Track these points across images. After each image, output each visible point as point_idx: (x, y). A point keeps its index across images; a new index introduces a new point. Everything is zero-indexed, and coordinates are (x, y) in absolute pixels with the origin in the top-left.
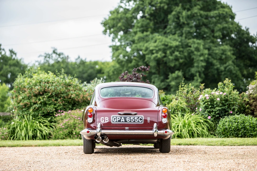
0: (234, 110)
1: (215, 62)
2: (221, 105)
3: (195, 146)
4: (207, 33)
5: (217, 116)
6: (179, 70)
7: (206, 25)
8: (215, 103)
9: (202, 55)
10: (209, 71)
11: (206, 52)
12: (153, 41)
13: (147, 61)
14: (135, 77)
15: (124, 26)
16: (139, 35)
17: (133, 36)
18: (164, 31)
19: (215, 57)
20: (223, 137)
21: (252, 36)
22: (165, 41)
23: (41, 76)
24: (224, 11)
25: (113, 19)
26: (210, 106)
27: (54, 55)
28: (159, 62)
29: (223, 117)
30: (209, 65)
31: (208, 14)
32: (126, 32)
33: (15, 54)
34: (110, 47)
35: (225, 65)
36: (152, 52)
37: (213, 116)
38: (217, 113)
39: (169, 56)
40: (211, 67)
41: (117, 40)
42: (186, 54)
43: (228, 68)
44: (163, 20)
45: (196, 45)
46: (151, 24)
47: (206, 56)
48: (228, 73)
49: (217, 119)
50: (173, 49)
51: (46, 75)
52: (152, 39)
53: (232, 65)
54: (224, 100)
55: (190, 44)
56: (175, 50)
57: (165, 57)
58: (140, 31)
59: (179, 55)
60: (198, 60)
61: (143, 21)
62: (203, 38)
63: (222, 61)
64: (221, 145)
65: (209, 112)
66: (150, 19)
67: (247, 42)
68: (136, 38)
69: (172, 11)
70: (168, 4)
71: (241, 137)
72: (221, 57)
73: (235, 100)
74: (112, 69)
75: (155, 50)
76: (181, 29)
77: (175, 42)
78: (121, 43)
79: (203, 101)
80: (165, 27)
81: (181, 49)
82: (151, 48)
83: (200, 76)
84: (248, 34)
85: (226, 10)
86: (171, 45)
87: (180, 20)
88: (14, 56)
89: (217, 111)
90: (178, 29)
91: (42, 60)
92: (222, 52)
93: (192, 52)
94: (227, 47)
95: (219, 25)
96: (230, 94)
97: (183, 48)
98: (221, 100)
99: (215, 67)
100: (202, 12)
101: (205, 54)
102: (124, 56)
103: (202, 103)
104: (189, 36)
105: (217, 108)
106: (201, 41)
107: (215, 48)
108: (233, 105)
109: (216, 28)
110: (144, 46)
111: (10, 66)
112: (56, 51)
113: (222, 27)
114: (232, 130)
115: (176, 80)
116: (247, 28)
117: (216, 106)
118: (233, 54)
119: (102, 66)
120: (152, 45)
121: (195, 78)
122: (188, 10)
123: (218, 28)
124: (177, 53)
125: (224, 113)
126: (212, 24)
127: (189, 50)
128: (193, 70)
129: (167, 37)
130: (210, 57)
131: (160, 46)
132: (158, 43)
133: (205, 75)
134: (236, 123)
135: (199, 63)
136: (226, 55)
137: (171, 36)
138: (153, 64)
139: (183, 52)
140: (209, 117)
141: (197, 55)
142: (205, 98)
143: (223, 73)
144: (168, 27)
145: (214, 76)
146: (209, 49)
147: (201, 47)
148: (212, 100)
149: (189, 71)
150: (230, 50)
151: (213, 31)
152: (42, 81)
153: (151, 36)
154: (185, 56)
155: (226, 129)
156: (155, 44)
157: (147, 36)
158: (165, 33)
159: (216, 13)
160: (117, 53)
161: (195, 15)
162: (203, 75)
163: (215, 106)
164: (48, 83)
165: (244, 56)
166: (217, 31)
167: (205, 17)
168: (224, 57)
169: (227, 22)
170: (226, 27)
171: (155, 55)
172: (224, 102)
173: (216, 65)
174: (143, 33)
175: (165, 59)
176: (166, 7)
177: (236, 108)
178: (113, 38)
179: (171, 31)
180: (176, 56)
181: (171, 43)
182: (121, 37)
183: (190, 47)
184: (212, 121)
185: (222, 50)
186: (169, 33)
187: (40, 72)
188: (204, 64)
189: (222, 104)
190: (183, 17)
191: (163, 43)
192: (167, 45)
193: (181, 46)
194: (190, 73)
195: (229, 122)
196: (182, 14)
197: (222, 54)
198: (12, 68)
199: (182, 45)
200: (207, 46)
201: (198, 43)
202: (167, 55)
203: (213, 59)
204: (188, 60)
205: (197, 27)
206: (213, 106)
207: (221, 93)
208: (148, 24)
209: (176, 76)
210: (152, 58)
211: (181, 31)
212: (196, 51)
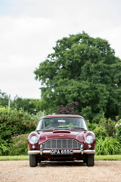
1: (114, 100)
3: (117, 161)
4: (109, 79)
6: (89, 105)
7: (108, 74)
9: (105, 95)
10: (110, 106)
11: (108, 93)
12: (71, 85)
14: (68, 110)
15: (50, 74)
16: (61, 80)
17: (56, 81)
18: (79, 78)
19: (114, 97)
22: (79, 85)
23: (1, 109)
24: (120, 64)
25: (43, 69)
28: (75, 99)
30: (110, 102)
31: (109, 66)
32: (51, 78)
34: (40, 89)
36: (70, 92)
40: (111, 103)
41: (45, 84)
42: (94, 94)
44: (78, 70)
45: (101, 88)
47: (108, 96)
50: (84, 90)
51: (5, 109)
52: (70, 83)
55: (96, 87)
56: (86, 91)
57: (79, 96)
58: (61, 78)
59: (89, 95)
60: (102, 99)
61: (64, 70)
62: (106, 83)
63: (119, 99)
66: (68, 70)
68: (58, 82)
69: (84, 64)
70: (81, 59)
72: (119, 96)
74: (42, 104)
75: (72, 91)
77: (86, 85)
78: (48, 86)
80: (79, 75)
81: (90, 91)
82: (69, 90)
83: (103, 109)
86: (84, 87)
87: (89, 70)
90: (88, 76)
93: (98, 93)
95: (117, 74)
97: (91, 90)
99: (114, 104)
100: (105, 65)
101: (108, 94)
102: (50, 95)
103: (117, 130)
104: (95, 82)
106: (104, 85)
107: (114, 90)
110: (64, 88)
113: (119, 75)
115: (86, 112)
120: (70, 88)
121: (100, 111)
122: (96, 63)
123: (116, 76)
124: (87, 93)
126: (112, 73)
127: (96, 91)
128: (99, 106)
129: (80, 82)
130: (111, 96)
131: (76, 88)
132: (74, 87)
133: (107, 109)
135: (103, 101)
137: (83, 81)
139: (92, 92)
141: (102, 95)
142: (120, 126)
143: (120, 108)
144: (81, 75)
145: (113, 110)
146: (110, 91)
147: (105, 89)
149: (96, 106)
151: (112, 78)
152: (2, 113)
153: (69, 81)
154: (93, 96)
156: (72, 87)
157: (66, 81)
158: (79, 79)
159: (115, 66)
160: (45, 93)
161: (100, 66)
162: (105, 109)
164: (7, 114)
166: (116, 78)
167: (107, 68)
171: (72, 94)
173: (115, 102)
174: (63, 79)
175: (79, 98)
176: (80, 61)
178: (42, 82)
180: (87, 95)
181: (83, 86)
182: (48, 82)
183: (97, 89)
185: (119, 91)
186: (82, 79)
188: (106, 101)
190: (92, 68)
191: (77, 86)
192: (80, 88)
193: (90, 89)
194: (97, 108)
196: (91, 66)
197: (120, 94)
199: (91, 88)
200: (109, 89)
201: (102, 87)
202: (81, 95)
203: (113, 98)
204: (95, 98)
205: (102, 75)
209: (87, 110)
210: (70, 97)
211: (91, 78)
212: (101, 92)
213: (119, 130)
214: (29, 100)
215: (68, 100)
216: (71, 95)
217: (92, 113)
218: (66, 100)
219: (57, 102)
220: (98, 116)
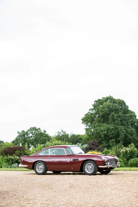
0: (135, 156)
1: (128, 135)
2: (130, 154)
3: (119, 171)
4: (125, 123)
6: (114, 138)
7: (125, 120)
9: (123, 132)
10: (126, 139)
11: (125, 131)
12: (103, 126)
15: (91, 121)
16: (97, 124)
17: (94, 125)
19: (129, 133)
20: (131, 167)
22: (108, 127)
23: (56, 142)
24: (132, 114)
25: (86, 118)
27: (62, 132)
28: (105, 135)
29: (130, 159)
30: (126, 136)
31: (125, 115)
32: (91, 123)
33: (46, 132)
34: (85, 129)
37: (127, 158)
41: (88, 126)
42: (116, 132)
43: (134, 138)
44: (107, 118)
47: (125, 133)
49: (128, 160)
50: (111, 130)
51: (58, 142)
53: (135, 136)
55: (118, 128)
57: (108, 133)
58: (97, 122)
60: (121, 134)
61: (99, 118)
62: (123, 125)
63: (131, 135)
64: (129, 170)
65: (125, 157)
66: (101, 118)
68: (96, 125)
69: (111, 114)
70: (109, 111)
73: (135, 152)
74: (86, 138)
75: (104, 130)
77: (112, 127)
78: (89, 127)
80: (108, 121)
82: (102, 130)
83: (122, 141)
85: (133, 114)
88: (45, 133)
90: (113, 121)
91: (57, 134)
93: (119, 131)
94: (133, 129)
95: (130, 120)
96: (133, 149)
98: (130, 152)
99: (129, 137)
100: (123, 115)
102: (91, 133)
103: (122, 153)
104: (117, 125)
105: (128, 155)
106: (123, 127)
107: (129, 129)
108: (135, 154)
109: (129, 121)
110: (99, 128)
111: (44, 137)
114: (134, 164)
115: (112, 143)
118: (136, 132)
119: (82, 137)
120: (102, 128)
121: (120, 142)
122: (117, 114)
124: (113, 132)
125: (131, 157)
128: (119, 139)
130: (126, 133)
131: (106, 128)
133: (124, 140)
134: (136, 161)
135: (122, 136)
136: (133, 132)
137: (110, 124)
138: (103, 136)
139: (115, 131)
140: (125, 159)
142: (123, 151)
143: (132, 140)
144: (109, 120)
145: (128, 141)
147: (123, 129)
148: (126, 152)
150: (135, 130)
151: (127, 123)
153: (102, 124)
154: (116, 133)
155: (132, 164)
156: (104, 128)
157: (100, 124)
158: (108, 123)
159: (129, 115)
160: (88, 132)
161: (120, 116)
162: (123, 141)
169: (133, 119)
170: (133, 121)
171: (104, 132)
174: (98, 123)
175: (108, 134)
176: (108, 112)
177: (136, 155)
178: (86, 125)
179: (110, 122)
180: (112, 133)
182: (90, 125)
183: (118, 129)
184: (126, 161)
185: (131, 130)
187: (55, 140)
188: (124, 136)
190: (115, 117)
192: (109, 128)
195: (133, 161)
196: (115, 115)
197: (131, 132)
198: (45, 138)
199: (115, 128)
200: (125, 129)
201: (121, 127)
205: (121, 121)
206: (126, 154)
207: (130, 149)
208: (101, 119)
211: (115, 123)
212: (121, 131)
214: (79, 135)
217: (115, 143)
218: (100, 135)
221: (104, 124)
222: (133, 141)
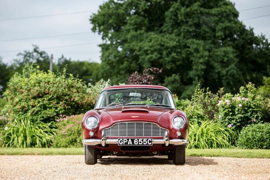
0: (257, 118)
1: (216, 64)
2: (243, 112)
4: (208, 32)
5: (238, 124)
6: (175, 72)
7: (207, 24)
8: (237, 109)
9: (202, 56)
10: (210, 74)
11: (206, 53)
12: (148, 40)
13: (141, 62)
14: (145, 79)
15: (116, 23)
16: (133, 33)
17: (125, 35)
18: (160, 29)
19: (216, 60)
20: (246, 148)
21: (256, 37)
22: (162, 41)
23: (40, 75)
24: (227, 8)
25: (104, 15)
26: (231, 113)
27: (35, 54)
29: (245, 125)
30: (209, 67)
31: (209, 12)
32: (118, 29)
34: (100, 46)
35: (227, 69)
36: (146, 52)
38: (238, 121)
39: (165, 57)
40: (212, 70)
41: (107, 39)
42: (184, 56)
43: (230, 72)
44: (159, 17)
45: (195, 46)
46: (146, 22)
47: (207, 58)
48: (230, 78)
50: (169, 49)
52: (147, 38)
53: (234, 69)
54: (247, 107)
55: (188, 45)
56: (172, 50)
57: (161, 58)
58: (133, 29)
59: (176, 57)
60: (197, 63)
61: (137, 17)
62: (203, 38)
63: (225, 64)
64: (248, 157)
65: (230, 120)
66: (144, 16)
67: (251, 44)
68: (129, 36)
69: (169, 8)
71: (266, 148)
72: (223, 59)
73: (259, 106)
74: (102, 71)
75: (150, 50)
76: (179, 28)
77: (172, 41)
78: (112, 42)
79: (223, 107)
80: (161, 25)
81: (179, 50)
82: (145, 48)
83: (199, 79)
84: (252, 34)
85: (229, 7)
86: (168, 45)
87: (178, 18)
89: (239, 119)
90: (175, 27)
91: (21, 59)
92: (224, 54)
93: (191, 54)
94: (229, 49)
95: (221, 24)
96: (253, 99)
97: (180, 48)
98: (243, 106)
99: (216, 71)
100: (202, 9)
101: (206, 56)
102: (115, 57)
103: (221, 110)
104: (187, 36)
105: (239, 116)
106: (201, 42)
107: (217, 50)
108: (257, 112)
109: (218, 27)
110: (137, 45)
112: (37, 50)
113: (224, 26)
114: (255, 141)
115: (172, 84)
116: (251, 28)
117: (238, 114)
118: (236, 57)
119: (89, 67)
120: (146, 45)
121: (194, 82)
122: (188, 6)
123: (220, 28)
124: (174, 54)
125: (246, 121)
126: (213, 23)
127: (188, 51)
128: (192, 74)
129: (163, 36)
130: (211, 59)
131: (156, 46)
132: (154, 43)
134: (261, 133)
135: (198, 66)
136: (228, 57)
137: (168, 35)
139: (180, 53)
140: (230, 126)
141: (196, 57)
142: (226, 104)
143: (224, 78)
144: (165, 24)
145: (214, 80)
146: (209, 51)
147: (201, 49)
149: (187, 74)
150: (233, 53)
151: (214, 31)
153: (145, 35)
154: (183, 58)
155: (249, 139)
156: (150, 44)
157: (141, 34)
158: (161, 32)
159: (218, 11)
160: (107, 54)
161: (195, 12)
162: (202, 79)
163: (236, 113)
164: (48, 84)
165: (247, 59)
166: (219, 31)
167: (206, 14)
168: (226, 59)
169: (230, 21)
170: (229, 27)
171: (150, 56)
172: (246, 108)
173: (218, 69)
174: (136, 31)
175: (161, 60)
176: (163, 3)
177: (260, 115)
178: (103, 36)
179: (168, 29)
180: (173, 57)
181: (168, 43)
182: (112, 35)
183: (189, 47)
184: (233, 130)
185: (224, 51)
186: (165, 31)
187: (38, 71)
188: (204, 67)
189: (245, 110)
190: (181, 15)
191: (159, 42)
192: (163, 46)
193: (178, 47)
194: (188, 77)
195: (252, 131)
196: (180, 11)
197: (224, 56)
199: (179, 45)
200: (207, 47)
201: (197, 44)
202: (163, 56)
203: (213, 62)
204: (186, 62)
205: (197, 25)
206: (234, 113)
207: (243, 98)
209: (173, 80)
210: (146, 60)
211: (179, 30)
212: (195, 53)
213: (224, 110)
214: (82, 64)
215: (143, 64)
216: (148, 57)
217: (181, 85)
218: (140, 64)
219: (126, 68)
220: (189, 90)
221: (153, 35)
222: (228, 80)
